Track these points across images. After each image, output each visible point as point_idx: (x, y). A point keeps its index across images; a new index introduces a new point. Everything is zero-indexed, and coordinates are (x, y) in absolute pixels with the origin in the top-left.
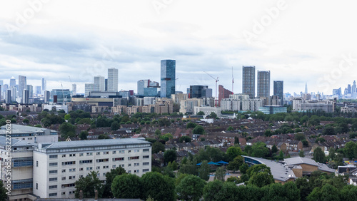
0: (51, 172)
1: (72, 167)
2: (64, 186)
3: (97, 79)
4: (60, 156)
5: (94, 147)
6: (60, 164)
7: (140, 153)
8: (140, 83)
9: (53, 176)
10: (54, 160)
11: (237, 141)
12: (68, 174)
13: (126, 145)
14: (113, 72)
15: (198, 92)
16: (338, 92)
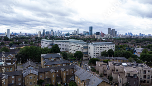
0: (94, 50)
1: (98, 49)
2: (97, 53)
3: (75, 31)
4: (96, 46)
5: (103, 44)
6: (96, 48)
7: (112, 46)
8: (84, 32)
9: (94, 51)
10: (95, 47)
11: (118, 44)
12: (98, 50)
13: (109, 44)
14: (78, 29)
15: (98, 33)
16: (126, 34)
